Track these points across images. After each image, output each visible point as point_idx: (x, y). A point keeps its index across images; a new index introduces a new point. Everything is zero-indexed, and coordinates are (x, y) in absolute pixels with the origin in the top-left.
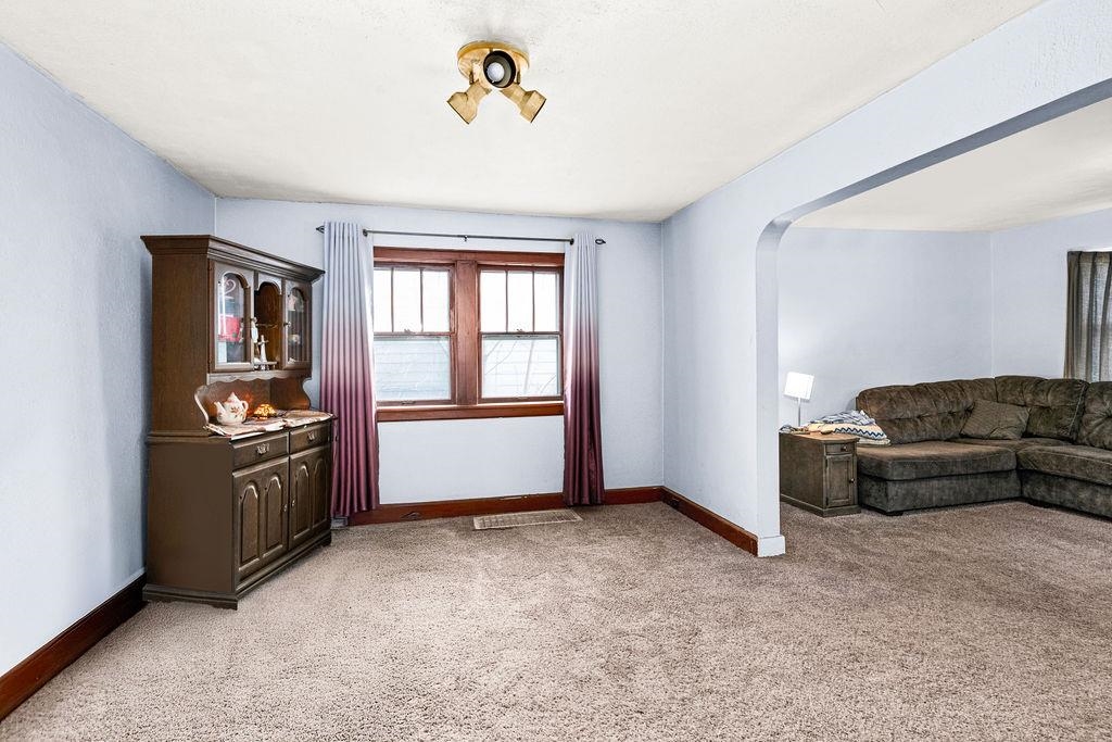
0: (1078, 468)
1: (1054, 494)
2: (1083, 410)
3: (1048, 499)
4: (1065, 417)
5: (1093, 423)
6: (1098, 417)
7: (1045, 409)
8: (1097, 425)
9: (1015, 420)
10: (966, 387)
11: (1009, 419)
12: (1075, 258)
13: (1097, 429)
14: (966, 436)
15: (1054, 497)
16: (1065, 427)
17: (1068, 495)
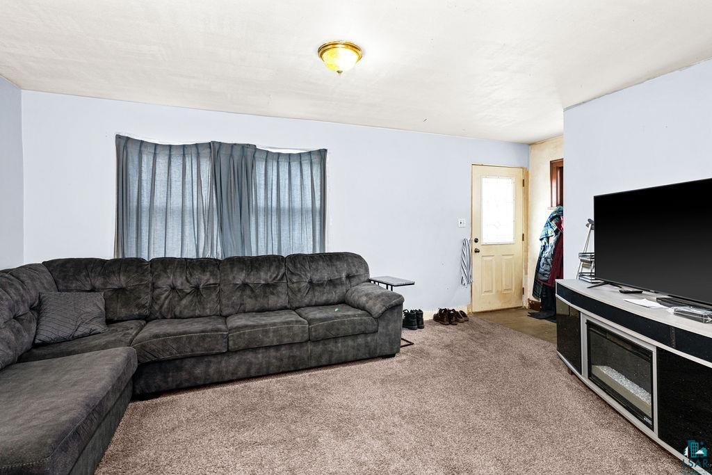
0: (197, 345)
1: (170, 379)
2: (154, 287)
3: (164, 386)
4: (142, 295)
5: (163, 297)
6: (166, 291)
7: (121, 290)
8: (166, 298)
9: (95, 309)
10: (24, 277)
11: (89, 310)
12: (123, 142)
13: (167, 302)
14: (44, 344)
15: (171, 381)
16: (144, 306)
17: (184, 375)
